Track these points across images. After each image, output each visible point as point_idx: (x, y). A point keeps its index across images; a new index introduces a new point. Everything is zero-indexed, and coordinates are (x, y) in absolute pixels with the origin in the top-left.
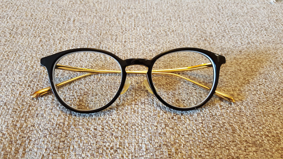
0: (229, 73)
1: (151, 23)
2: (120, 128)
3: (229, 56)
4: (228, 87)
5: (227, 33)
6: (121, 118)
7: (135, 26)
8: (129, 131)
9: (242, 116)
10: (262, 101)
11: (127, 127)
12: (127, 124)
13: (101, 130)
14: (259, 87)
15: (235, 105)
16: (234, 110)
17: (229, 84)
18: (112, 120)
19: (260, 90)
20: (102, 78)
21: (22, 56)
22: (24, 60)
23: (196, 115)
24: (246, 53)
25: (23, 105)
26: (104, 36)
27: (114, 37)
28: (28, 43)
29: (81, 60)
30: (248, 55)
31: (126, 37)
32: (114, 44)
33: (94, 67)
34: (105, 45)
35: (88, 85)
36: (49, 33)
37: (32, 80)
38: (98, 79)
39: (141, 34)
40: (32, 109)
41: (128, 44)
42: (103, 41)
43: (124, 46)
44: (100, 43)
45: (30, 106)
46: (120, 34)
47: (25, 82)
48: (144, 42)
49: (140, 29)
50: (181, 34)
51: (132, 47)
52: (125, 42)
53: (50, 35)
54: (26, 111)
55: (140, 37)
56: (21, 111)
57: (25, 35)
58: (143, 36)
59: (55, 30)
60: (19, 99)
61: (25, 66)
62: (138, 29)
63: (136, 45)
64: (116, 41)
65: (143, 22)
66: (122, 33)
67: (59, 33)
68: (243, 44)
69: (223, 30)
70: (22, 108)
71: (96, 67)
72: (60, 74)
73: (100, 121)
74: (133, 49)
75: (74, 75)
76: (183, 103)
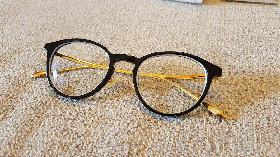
0: (231, 91)
1: (166, 35)
2: (92, 118)
3: (239, 75)
4: (224, 104)
5: (246, 54)
6: (98, 109)
7: (149, 36)
8: (100, 123)
9: (230, 136)
10: (261, 126)
11: (100, 118)
12: (101, 116)
13: (75, 115)
14: (263, 111)
15: (226, 123)
16: (222, 127)
17: (227, 102)
18: (89, 109)
19: (262, 114)
20: (98, 72)
21: (41, 46)
22: (41, 49)
23: (176, 123)
24: (260, 75)
25: (22, 81)
26: (117, 40)
27: (126, 42)
28: (51, 37)
29: (87, 55)
30: (262, 77)
31: (136, 43)
32: (122, 48)
33: (94, 62)
34: (114, 47)
35: (81, 76)
36: (71, 32)
37: (39, 65)
38: (93, 73)
39: (152, 43)
40: (28, 86)
41: (136, 50)
42: (113, 44)
43: (131, 51)
44: (111, 45)
45: (27, 83)
46: (132, 41)
47: (33, 64)
48: (151, 50)
49: (152, 39)
50: (192, 48)
51: (138, 52)
52: (133, 47)
53: (72, 33)
54: (22, 86)
55: (150, 45)
56: (18, 85)
57: (52, 31)
58: (153, 45)
59: (77, 31)
60: (22, 76)
61: (39, 53)
62: (151, 39)
63: (143, 52)
64: (125, 45)
65: (158, 34)
66: (134, 40)
67: (79, 33)
68: (260, 67)
69: (242, 51)
70: (21, 83)
71: (96, 63)
72: (64, 63)
73: (78, 108)
74: (139, 54)
75: (75, 65)
76: (167, 109)
